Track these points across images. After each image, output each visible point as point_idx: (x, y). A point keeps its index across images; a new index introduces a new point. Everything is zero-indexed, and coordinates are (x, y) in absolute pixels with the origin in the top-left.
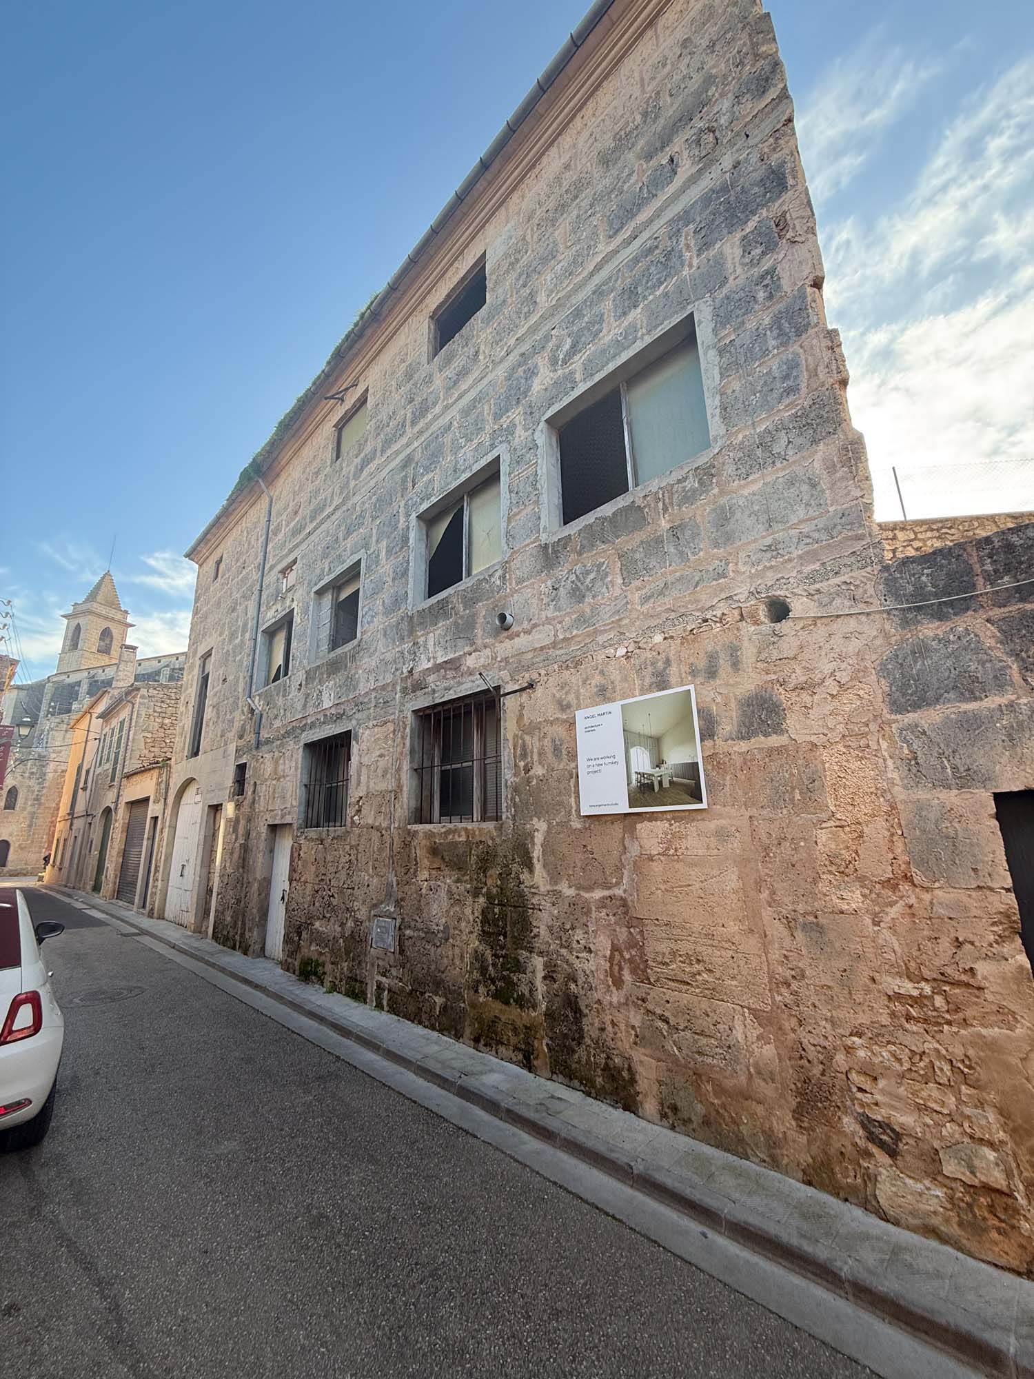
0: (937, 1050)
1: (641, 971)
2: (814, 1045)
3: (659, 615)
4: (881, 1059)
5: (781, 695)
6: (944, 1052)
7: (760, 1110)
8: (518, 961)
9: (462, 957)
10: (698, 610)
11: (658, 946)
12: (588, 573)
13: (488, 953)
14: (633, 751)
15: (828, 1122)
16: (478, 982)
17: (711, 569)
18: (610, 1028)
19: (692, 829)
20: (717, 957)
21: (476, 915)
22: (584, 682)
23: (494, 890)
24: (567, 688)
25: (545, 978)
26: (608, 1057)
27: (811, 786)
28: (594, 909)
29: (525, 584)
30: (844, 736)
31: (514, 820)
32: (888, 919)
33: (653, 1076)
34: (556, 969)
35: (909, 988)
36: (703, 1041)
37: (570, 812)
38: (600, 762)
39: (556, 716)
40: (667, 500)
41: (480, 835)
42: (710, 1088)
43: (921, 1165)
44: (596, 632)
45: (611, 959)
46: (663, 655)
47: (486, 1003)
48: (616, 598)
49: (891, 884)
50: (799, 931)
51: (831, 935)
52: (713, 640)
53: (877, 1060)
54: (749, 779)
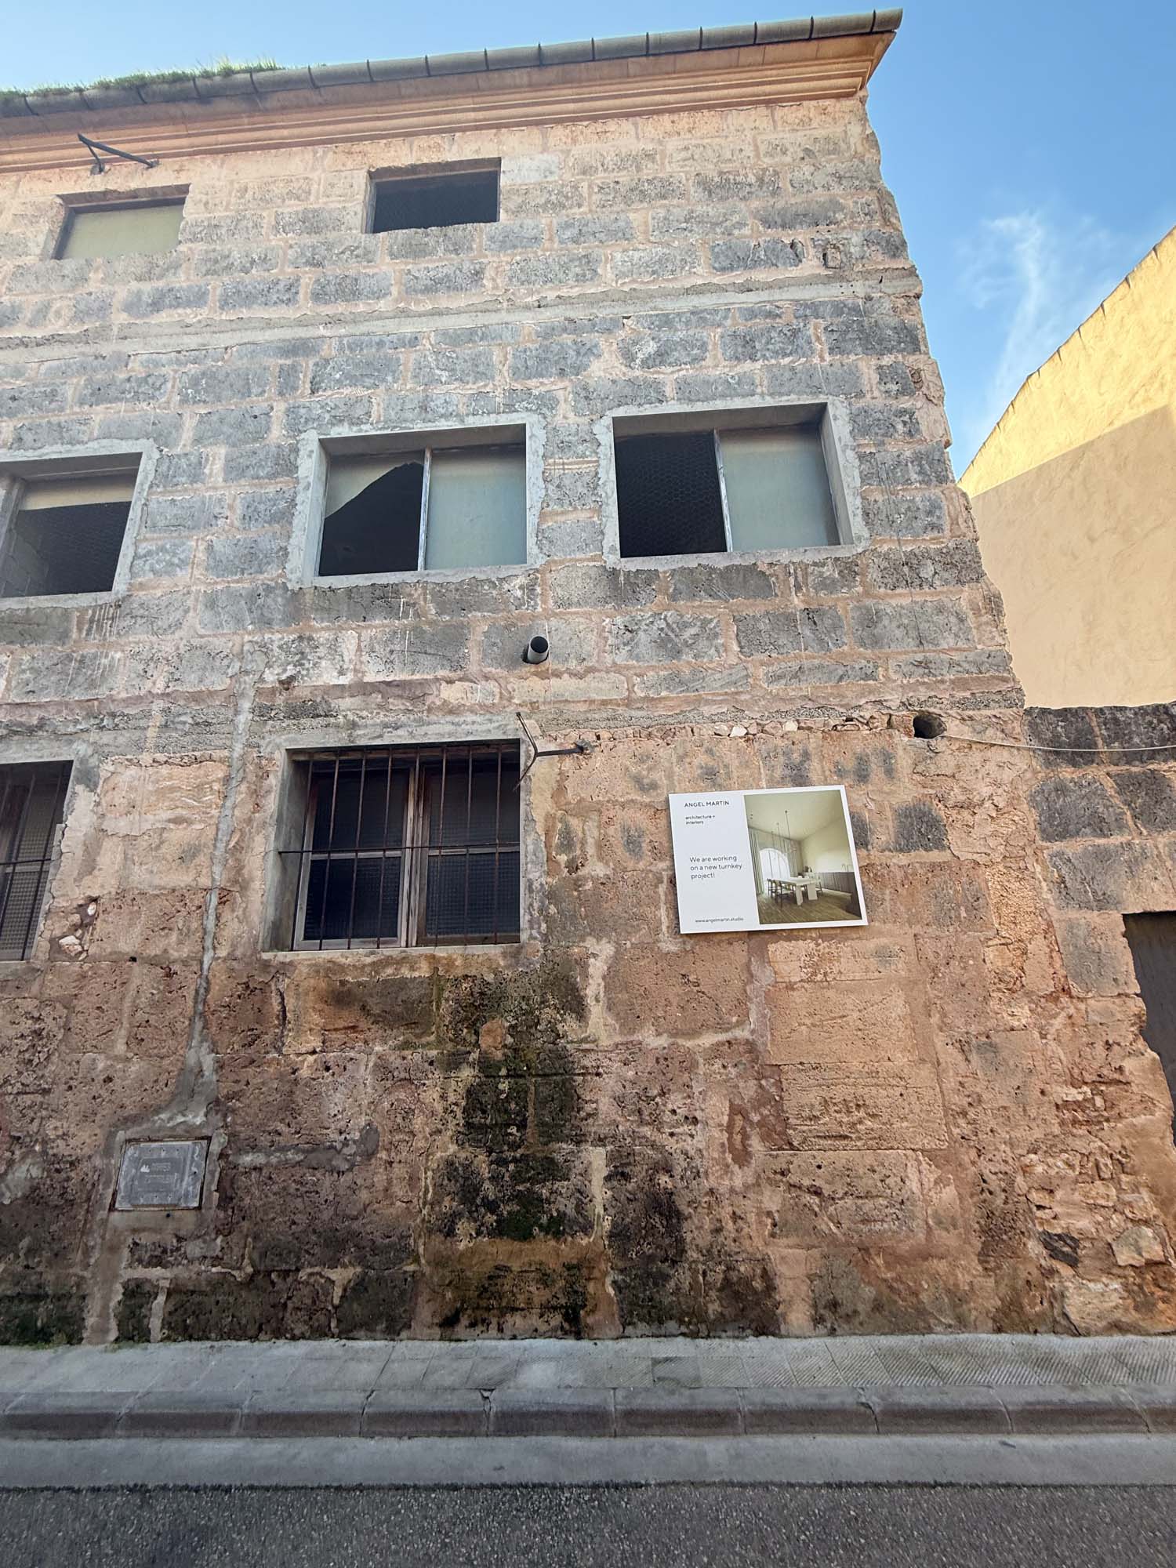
0: (1101, 1148)
1: (779, 1135)
2: (996, 1174)
3: (792, 700)
4: (1057, 1170)
5: (940, 811)
6: (1106, 1148)
7: (941, 1266)
8: (552, 1161)
9: (413, 1180)
10: (842, 706)
11: (802, 1096)
12: (686, 625)
13: (482, 1164)
14: (764, 855)
15: (1015, 1254)
16: (455, 1216)
17: (857, 667)
18: (730, 1225)
19: (846, 948)
20: (881, 1097)
21: (452, 1098)
22: (681, 759)
23: (499, 1055)
24: (650, 763)
25: (608, 1178)
26: (729, 1268)
27: (975, 903)
28: (701, 1061)
29: (573, 610)
30: (1005, 857)
31: (546, 939)
32: (1053, 1030)
33: (801, 1271)
34: (631, 1159)
35: (1074, 1094)
36: (868, 1205)
37: (657, 930)
38: (713, 863)
39: (630, 797)
40: (800, 579)
41: (467, 965)
42: (880, 1261)
43: (1098, 1264)
44: (699, 700)
45: (730, 1128)
46: (801, 746)
47: (472, 1252)
48: (731, 667)
49: (1053, 998)
50: (974, 1052)
51: (1005, 1053)
52: (860, 740)
53: (1053, 1172)
54: (912, 895)
